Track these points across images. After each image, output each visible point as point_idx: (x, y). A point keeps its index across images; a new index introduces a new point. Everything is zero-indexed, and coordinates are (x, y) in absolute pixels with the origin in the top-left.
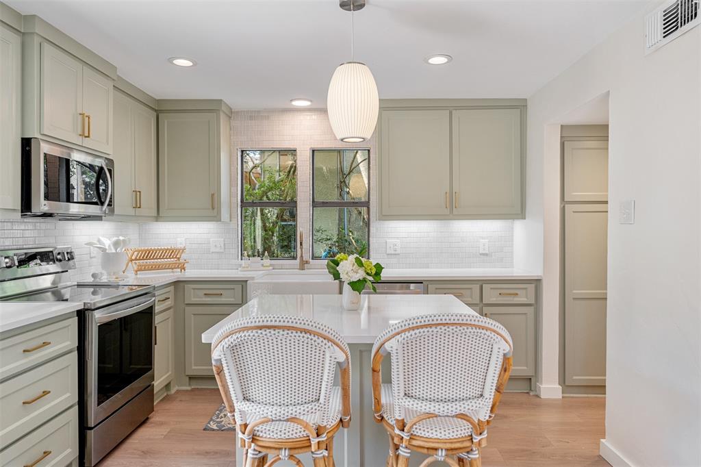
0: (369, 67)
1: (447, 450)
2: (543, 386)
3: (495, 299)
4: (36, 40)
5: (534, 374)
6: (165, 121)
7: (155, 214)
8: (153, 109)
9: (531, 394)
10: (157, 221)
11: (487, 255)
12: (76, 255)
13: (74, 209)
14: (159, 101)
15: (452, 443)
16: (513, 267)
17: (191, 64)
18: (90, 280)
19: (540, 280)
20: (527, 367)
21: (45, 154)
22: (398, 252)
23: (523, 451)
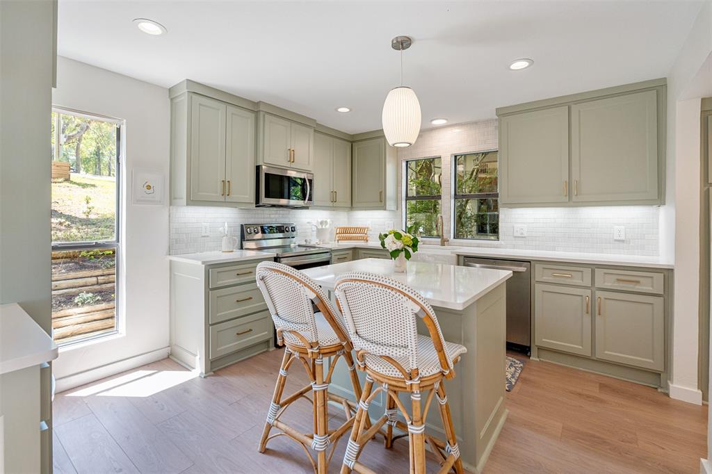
0: (414, 91)
1: (390, 385)
2: (675, 385)
3: (610, 284)
4: (262, 114)
5: (663, 370)
6: (356, 147)
7: (350, 206)
8: (348, 141)
9: (659, 390)
10: (352, 210)
11: (623, 241)
12: (297, 228)
13: (293, 202)
14: (353, 136)
15: (389, 379)
16: (659, 255)
17: (348, 110)
18: (303, 243)
19: (672, 270)
20: (653, 359)
21: (266, 174)
22: (525, 235)
23: (593, 436)
